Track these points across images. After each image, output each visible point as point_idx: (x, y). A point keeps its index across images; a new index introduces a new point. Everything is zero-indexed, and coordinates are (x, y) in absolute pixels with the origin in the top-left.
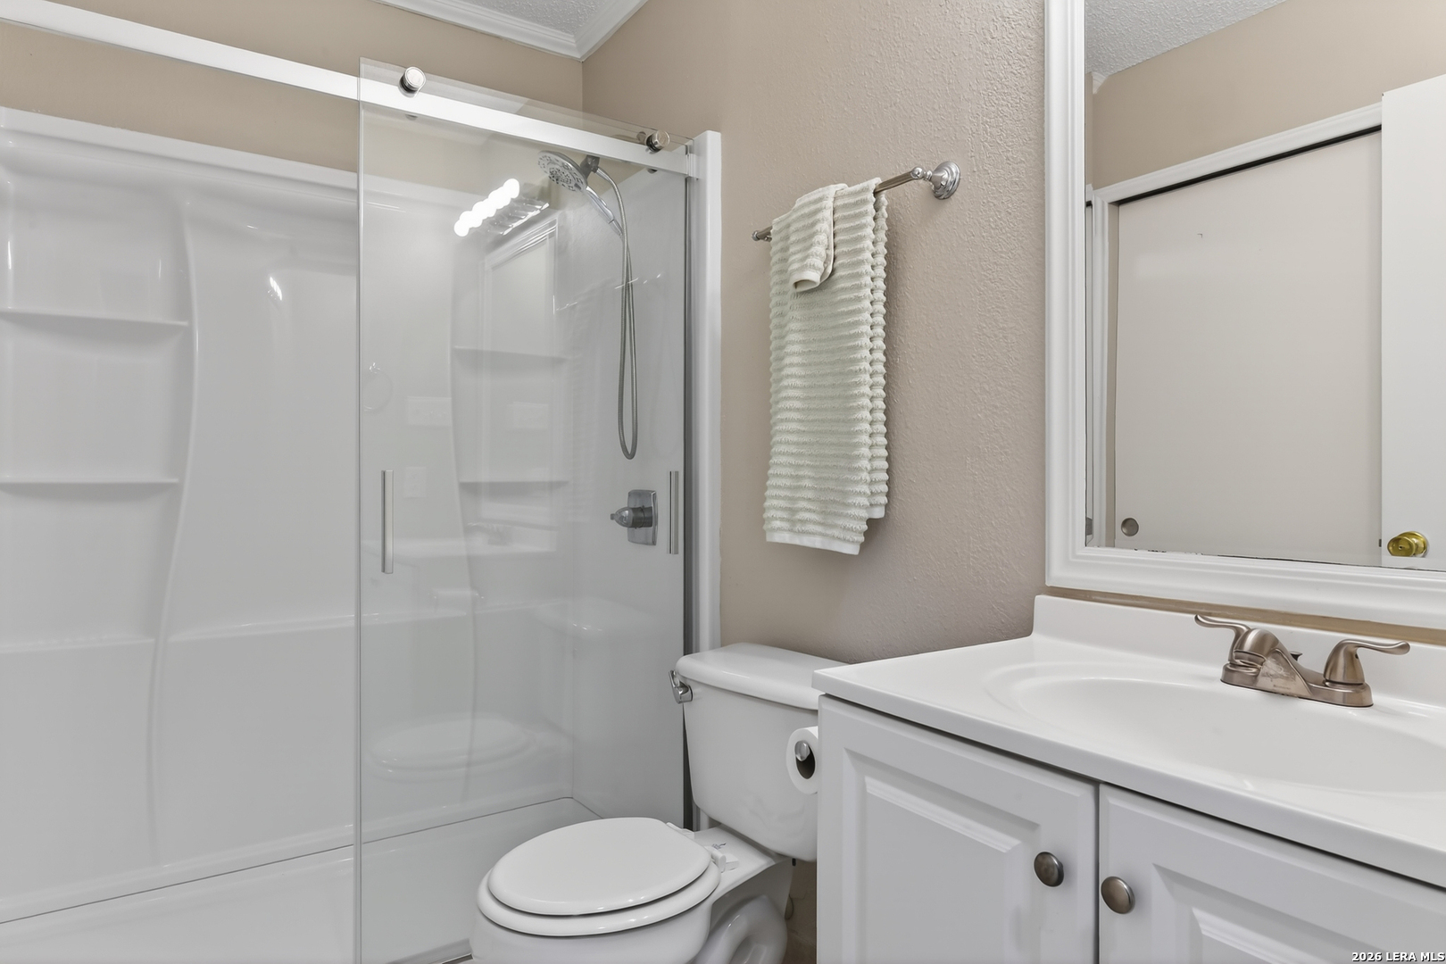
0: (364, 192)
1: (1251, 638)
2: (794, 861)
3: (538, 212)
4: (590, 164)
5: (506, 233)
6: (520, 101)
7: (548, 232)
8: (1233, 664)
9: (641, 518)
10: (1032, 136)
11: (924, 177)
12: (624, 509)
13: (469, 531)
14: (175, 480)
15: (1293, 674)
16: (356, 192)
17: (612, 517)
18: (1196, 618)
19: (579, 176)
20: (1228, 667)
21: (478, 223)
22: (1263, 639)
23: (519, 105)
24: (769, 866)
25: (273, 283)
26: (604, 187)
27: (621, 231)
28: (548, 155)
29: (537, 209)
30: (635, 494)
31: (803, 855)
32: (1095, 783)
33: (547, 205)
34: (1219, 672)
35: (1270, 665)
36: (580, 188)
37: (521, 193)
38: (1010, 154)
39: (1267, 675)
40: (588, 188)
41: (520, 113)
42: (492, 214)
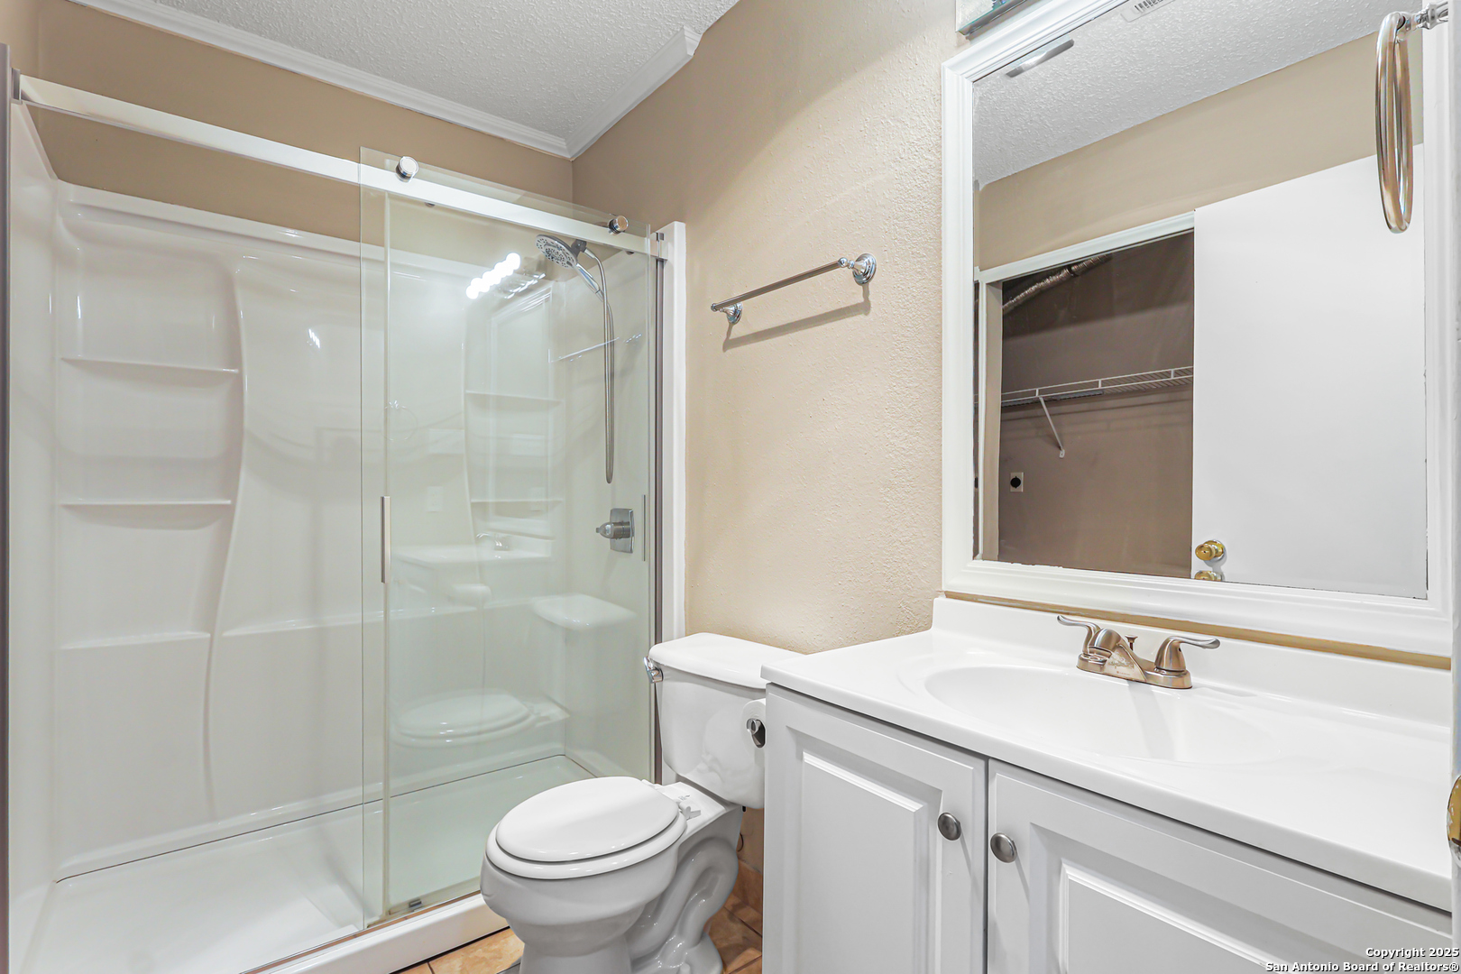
0: (391, 263)
1: (1101, 635)
2: (744, 809)
3: (536, 282)
4: (578, 247)
5: (509, 297)
6: (517, 194)
7: (544, 297)
8: (1086, 655)
9: (621, 531)
10: (931, 236)
11: (848, 266)
12: (607, 524)
13: (478, 540)
14: (229, 502)
15: (1131, 663)
16: (384, 263)
17: (598, 530)
18: (1058, 618)
19: (571, 255)
20: (1082, 657)
21: (486, 289)
22: (1109, 635)
23: (518, 196)
24: (725, 812)
25: (312, 335)
26: (589, 264)
27: (601, 292)
28: (545, 238)
29: (535, 278)
30: (614, 512)
31: (752, 802)
32: (986, 758)
33: (543, 275)
34: (1076, 661)
35: (1116, 656)
36: (571, 265)
37: (521, 265)
38: (914, 250)
39: (1113, 664)
40: (578, 265)
41: (518, 203)
42: (498, 282)
